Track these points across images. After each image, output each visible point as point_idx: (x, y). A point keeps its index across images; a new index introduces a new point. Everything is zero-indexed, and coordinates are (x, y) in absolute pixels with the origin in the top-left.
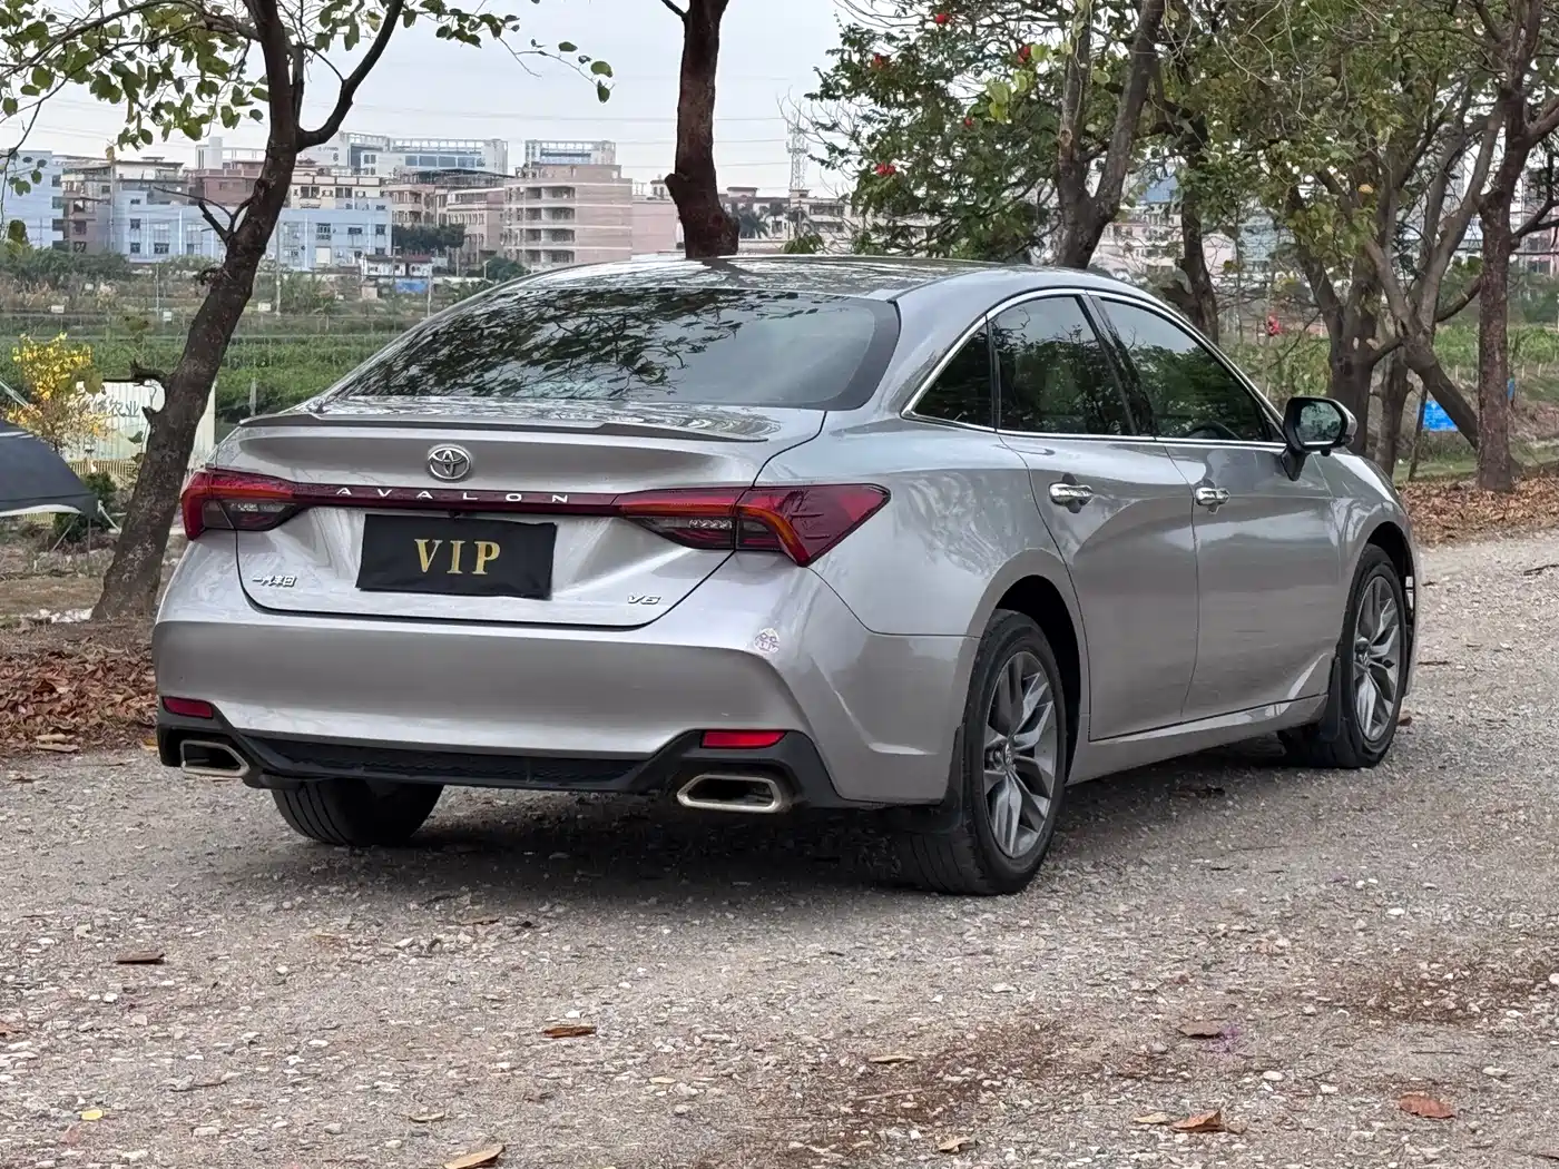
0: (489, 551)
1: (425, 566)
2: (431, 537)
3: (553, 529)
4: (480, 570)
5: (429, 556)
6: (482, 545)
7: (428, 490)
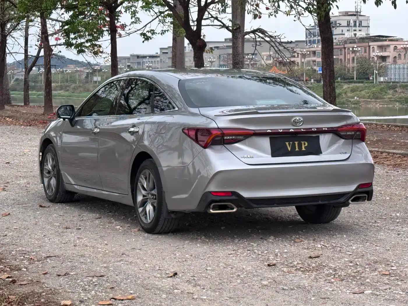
0: (305, 144)
1: (289, 149)
2: (289, 141)
3: (318, 137)
4: (304, 149)
5: (290, 147)
6: (303, 142)
7: (293, 129)
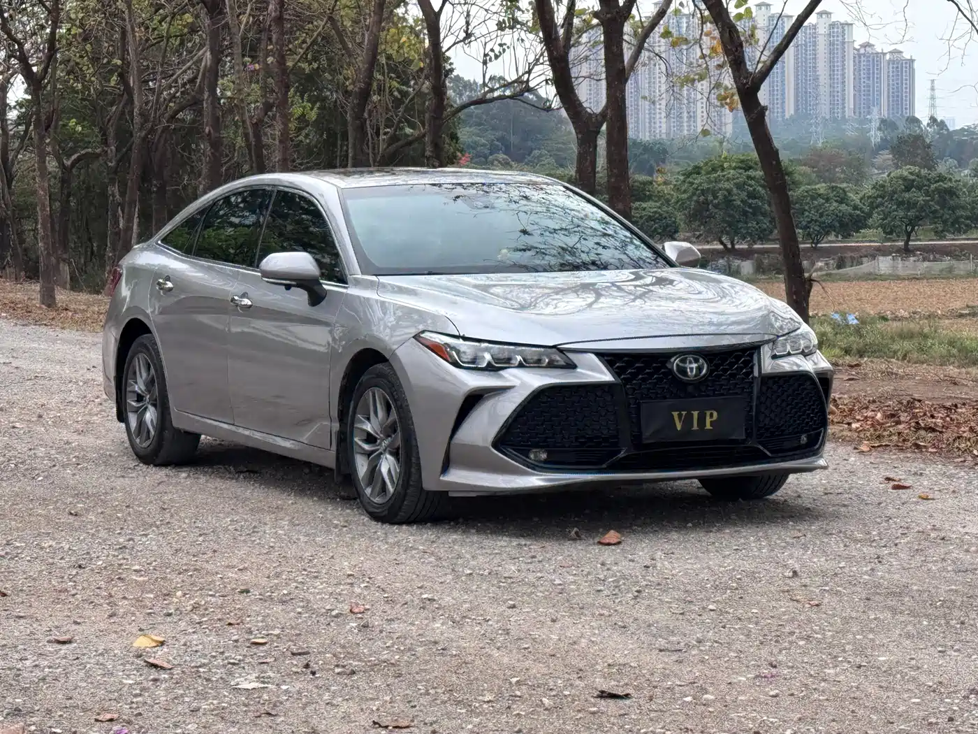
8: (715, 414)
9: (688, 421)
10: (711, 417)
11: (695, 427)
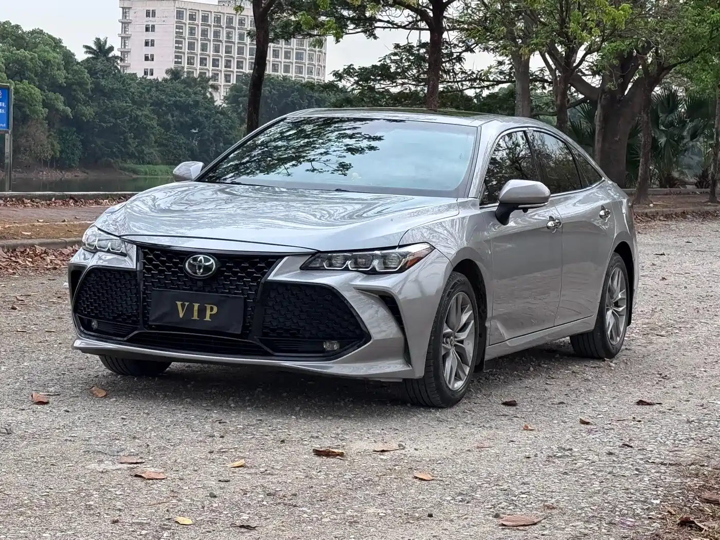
8: (215, 309)
9: (190, 310)
10: (211, 311)
11: (195, 317)
